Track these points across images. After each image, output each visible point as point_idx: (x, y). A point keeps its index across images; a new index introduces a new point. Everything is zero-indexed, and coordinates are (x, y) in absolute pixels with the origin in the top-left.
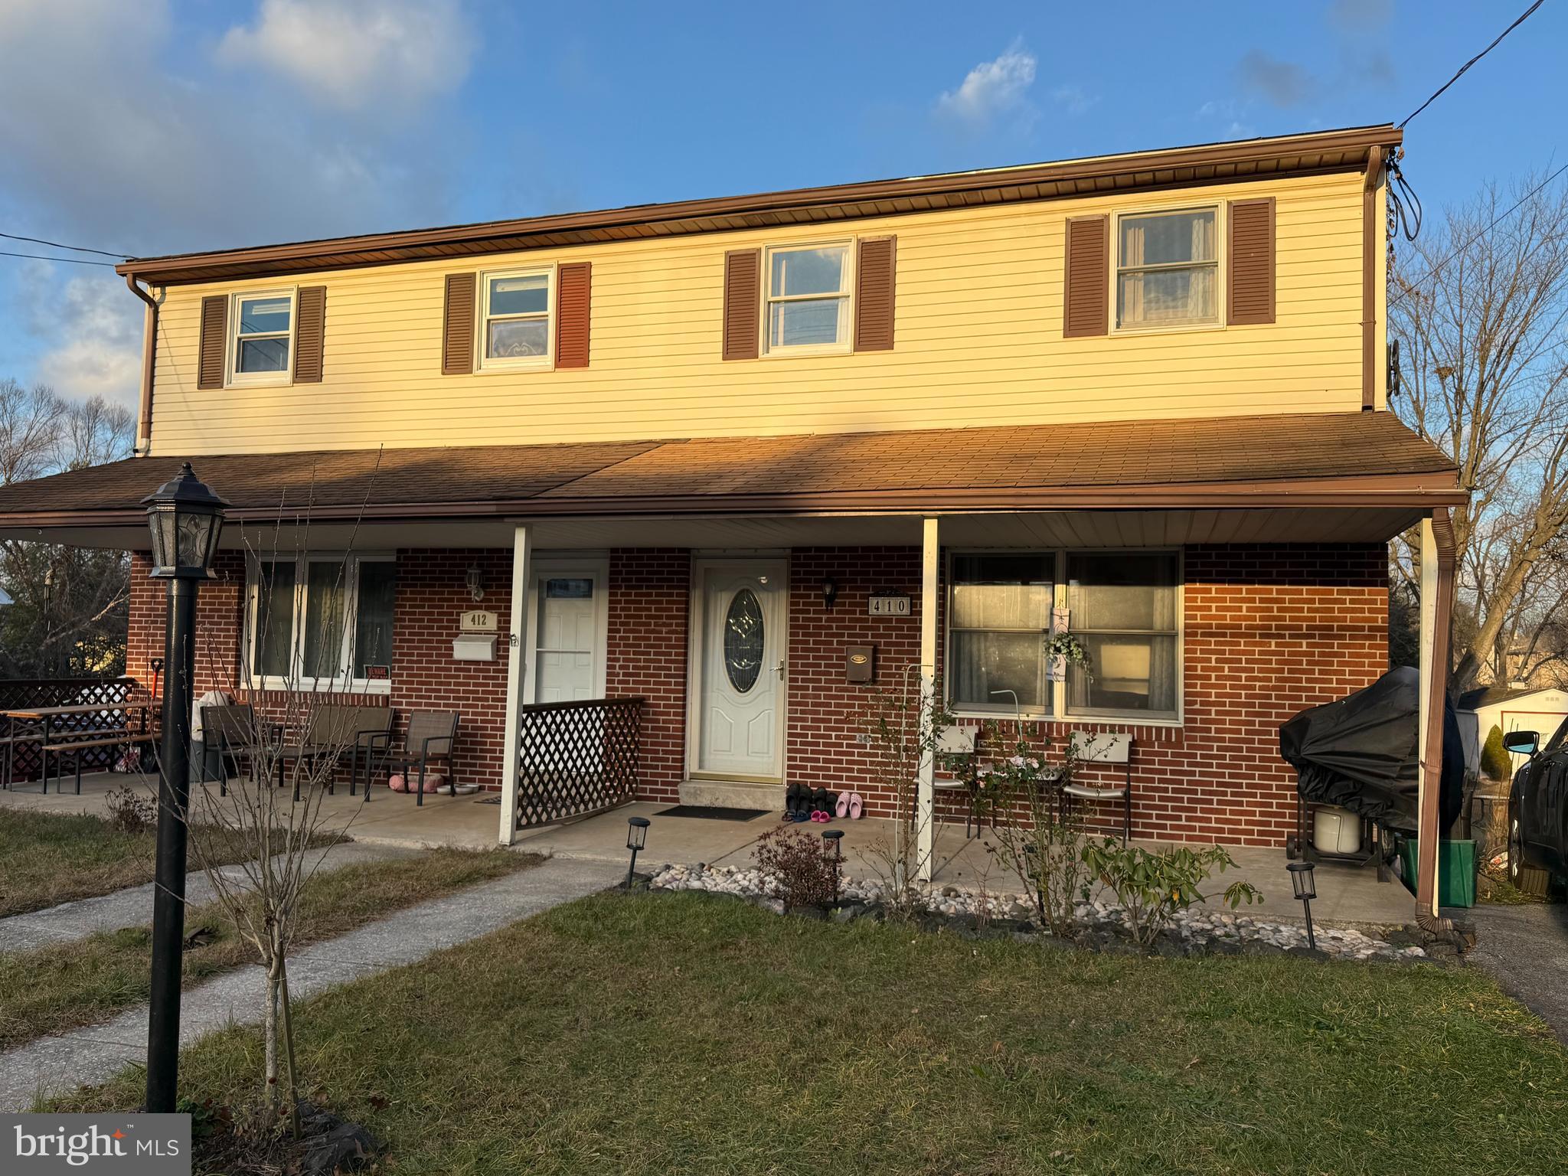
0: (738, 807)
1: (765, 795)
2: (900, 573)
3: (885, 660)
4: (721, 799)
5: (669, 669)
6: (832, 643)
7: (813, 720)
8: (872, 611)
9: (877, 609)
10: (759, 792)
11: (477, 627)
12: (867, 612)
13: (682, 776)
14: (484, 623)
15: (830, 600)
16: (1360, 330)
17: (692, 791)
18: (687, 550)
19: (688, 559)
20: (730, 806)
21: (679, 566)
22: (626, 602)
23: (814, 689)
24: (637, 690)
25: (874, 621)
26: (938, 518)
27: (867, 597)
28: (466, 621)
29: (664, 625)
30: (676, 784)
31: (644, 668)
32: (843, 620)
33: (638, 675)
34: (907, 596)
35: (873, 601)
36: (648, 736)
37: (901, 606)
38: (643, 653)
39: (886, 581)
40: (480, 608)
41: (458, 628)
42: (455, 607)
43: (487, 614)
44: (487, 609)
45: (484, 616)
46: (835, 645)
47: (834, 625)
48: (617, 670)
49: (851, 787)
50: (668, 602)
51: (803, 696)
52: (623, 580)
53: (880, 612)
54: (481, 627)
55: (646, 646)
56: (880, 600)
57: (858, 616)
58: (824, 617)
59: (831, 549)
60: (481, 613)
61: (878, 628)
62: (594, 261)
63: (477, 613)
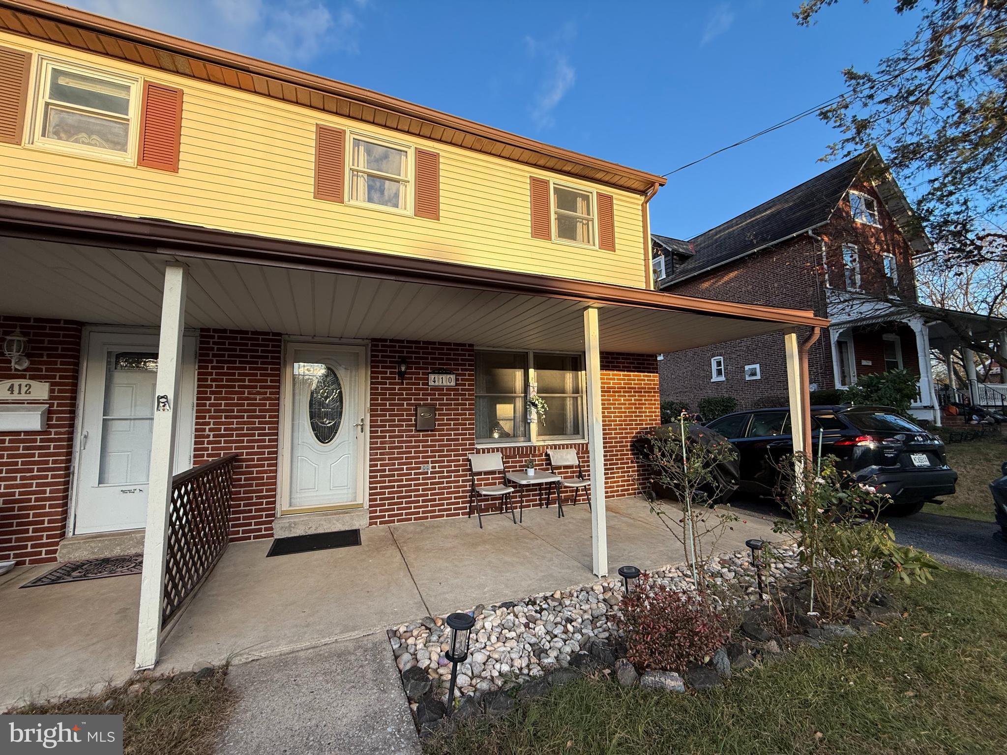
0: (329, 531)
1: (352, 519)
2: (447, 359)
3: (440, 415)
4: (314, 528)
6: (403, 405)
7: (390, 459)
8: (431, 383)
9: (435, 382)
11: (16, 397)
12: (427, 384)
13: (273, 515)
14: (28, 394)
15: (401, 375)
17: (287, 525)
18: (280, 335)
19: (280, 341)
20: (323, 532)
21: (273, 346)
23: (390, 437)
24: (230, 448)
25: (432, 389)
26: (599, 309)
27: (428, 374)
29: (258, 393)
30: (271, 522)
31: (237, 429)
32: (411, 389)
33: (231, 436)
34: (453, 374)
35: (432, 377)
36: (241, 486)
37: (450, 380)
38: (236, 417)
39: (439, 364)
40: (22, 377)
43: (32, 382)
44: (33, 377)
45: (28, 386)
46: (405, 407)
47: (404, 392)
48: (207, 432)
50: (262, 375)
51: (382, 443)
53: (437, 384)
54: (24, 397)
55: (239, 411)
56: (436, 376)
57: (421, 386)
58: (397, 387)
60: (23, 382)
61: (435, 395)
62: (185, 89)
63: (17, 382)
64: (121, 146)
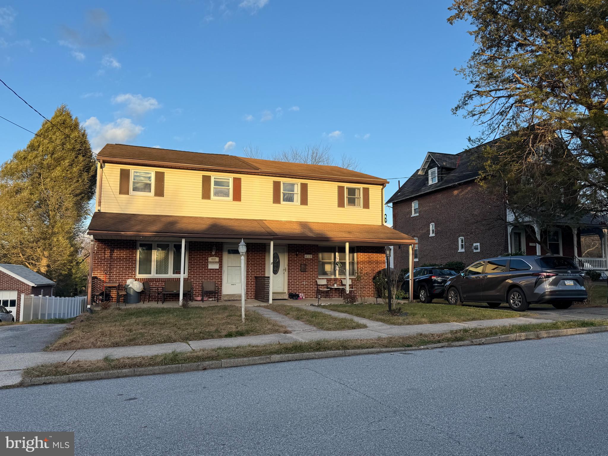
1: (284, 296)
2: (310, 250)
3: (308, 267)
5: (262, 270)
8: (305, 257)
10: (282, 295)
11: (213, 261)
12: (304, 258)
14: (215, 260)
15: (297, 255)
16: (381, 212)
18: (265, 244)
19: (265, 246)
21: (263, 247)
22: (252, 255)
23: (294, 273)
24: (260, 275)
27: (304, 254)
28: (210, 259)
29: (261, 260)
31: (256, 270)
32: (299, 259)
33: (255, 271)
34: (312, 254)
35: (305, 255)
37: (311, 256)
38: (256, 266)
40: (214, 256)
41: (208, 261)
42: (206, 256)
43: (216, 257)
44: (215, 256)
45: (215, 258)
46: (298, 264)
47: (297, 260)
48: (249, 270)
49: (301, 293)
50: (262, 255)
51: (291, 275)
52: (251, 250)
53: (307, 257)
54: (214, 261)
55: (256, 265)
56: (307, 255)
57: (302, 258)
58: (296, 258)
59: (297, 245)
60: (214, 257)
61: (306, 261)
62: (242, 178)
63: (213, 257)
64: (227, 195)
